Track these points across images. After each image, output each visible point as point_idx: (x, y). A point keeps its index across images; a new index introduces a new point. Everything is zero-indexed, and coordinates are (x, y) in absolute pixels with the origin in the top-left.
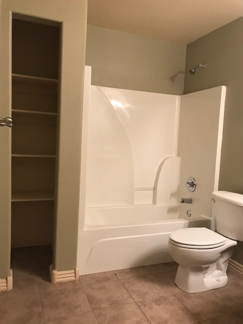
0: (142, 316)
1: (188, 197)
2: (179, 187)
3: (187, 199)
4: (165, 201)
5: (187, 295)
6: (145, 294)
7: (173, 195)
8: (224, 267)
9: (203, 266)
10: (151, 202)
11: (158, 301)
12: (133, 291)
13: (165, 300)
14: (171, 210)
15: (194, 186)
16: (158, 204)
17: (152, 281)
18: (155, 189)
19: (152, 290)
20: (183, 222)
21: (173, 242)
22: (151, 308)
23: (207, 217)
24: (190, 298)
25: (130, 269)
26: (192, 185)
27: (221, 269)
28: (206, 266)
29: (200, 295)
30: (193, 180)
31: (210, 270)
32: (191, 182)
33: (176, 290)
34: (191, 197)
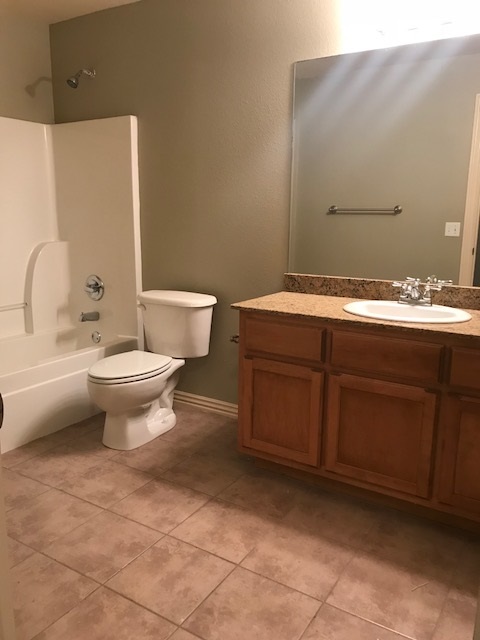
0: (72, 499)
1: (91, 310)
2: (70, 297)
3: (90, 314)
4: (48, 324)
5: (128, 453)
6: (64, 473)
7: (61, 311)
8: (169, 401)
9: (144, 406)
10: (22, 331)
11: (89, 474)
12: (42, 476)
13: (98, 469)
14: (63, 339)
15: (101, 290)
16: (37, 332)
17: (65, 453)
18: (27, 305)
19: (74, 465)
20: (96, 350)
21: (95, 381)
22: (82, 486)
23: (130, 337)
24: (133, 455)
25: (19, 448)
26: (97, 288)
27: (166, 407)
28: (148, 404)
29: (146, 448)
30: (96, 279)
31: (152, 410)
32: (94, 283)
33: (110, 453)
34: (97, 310)
